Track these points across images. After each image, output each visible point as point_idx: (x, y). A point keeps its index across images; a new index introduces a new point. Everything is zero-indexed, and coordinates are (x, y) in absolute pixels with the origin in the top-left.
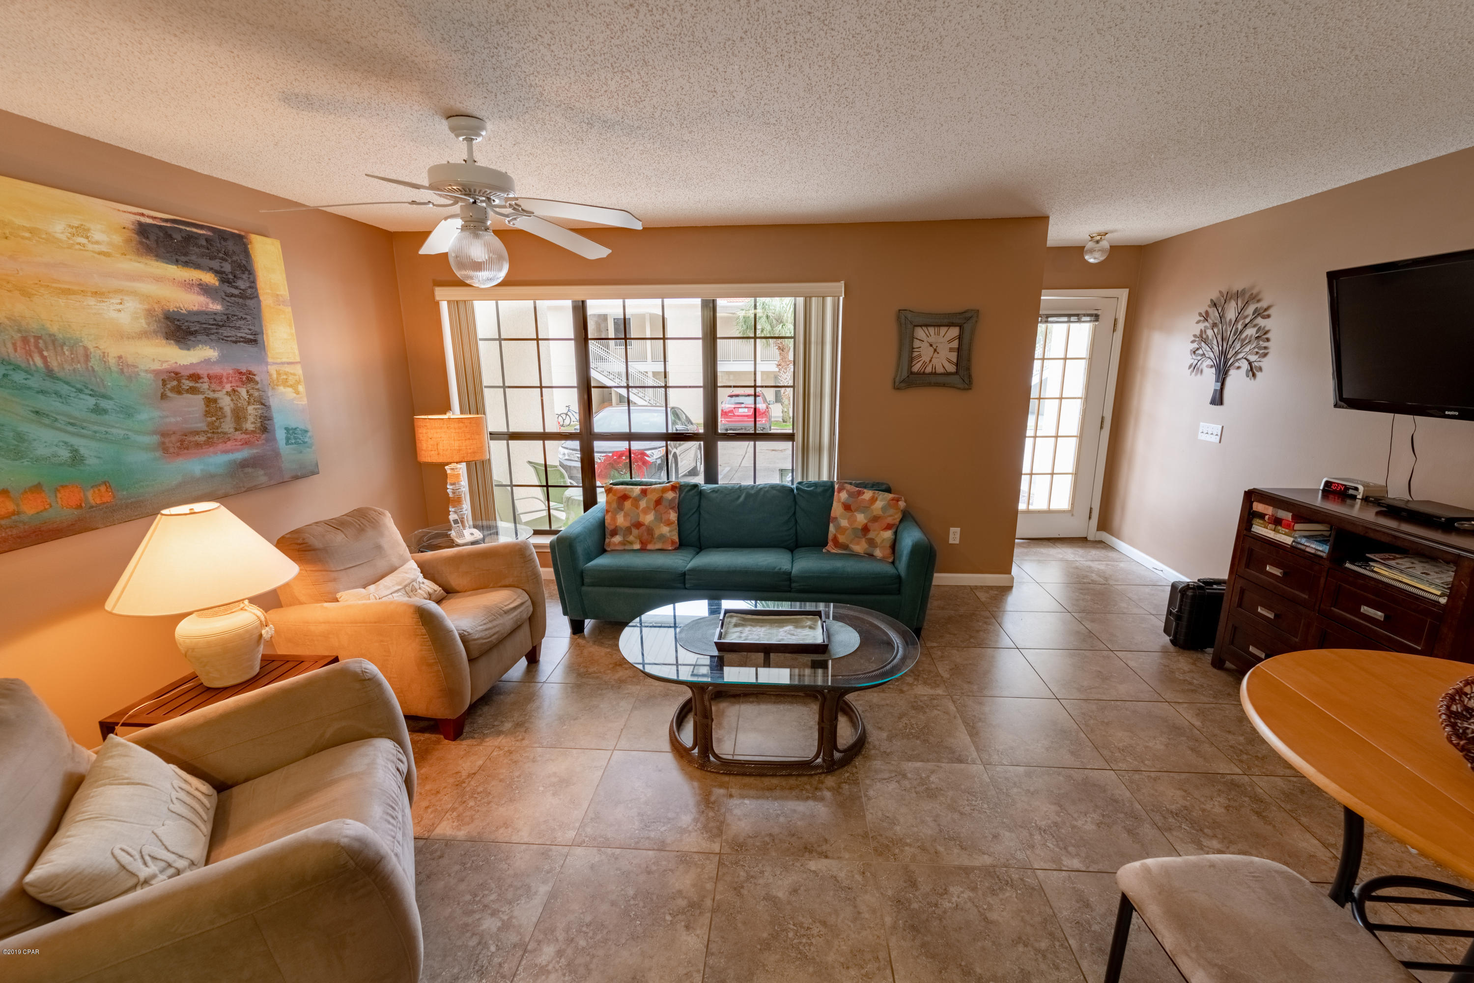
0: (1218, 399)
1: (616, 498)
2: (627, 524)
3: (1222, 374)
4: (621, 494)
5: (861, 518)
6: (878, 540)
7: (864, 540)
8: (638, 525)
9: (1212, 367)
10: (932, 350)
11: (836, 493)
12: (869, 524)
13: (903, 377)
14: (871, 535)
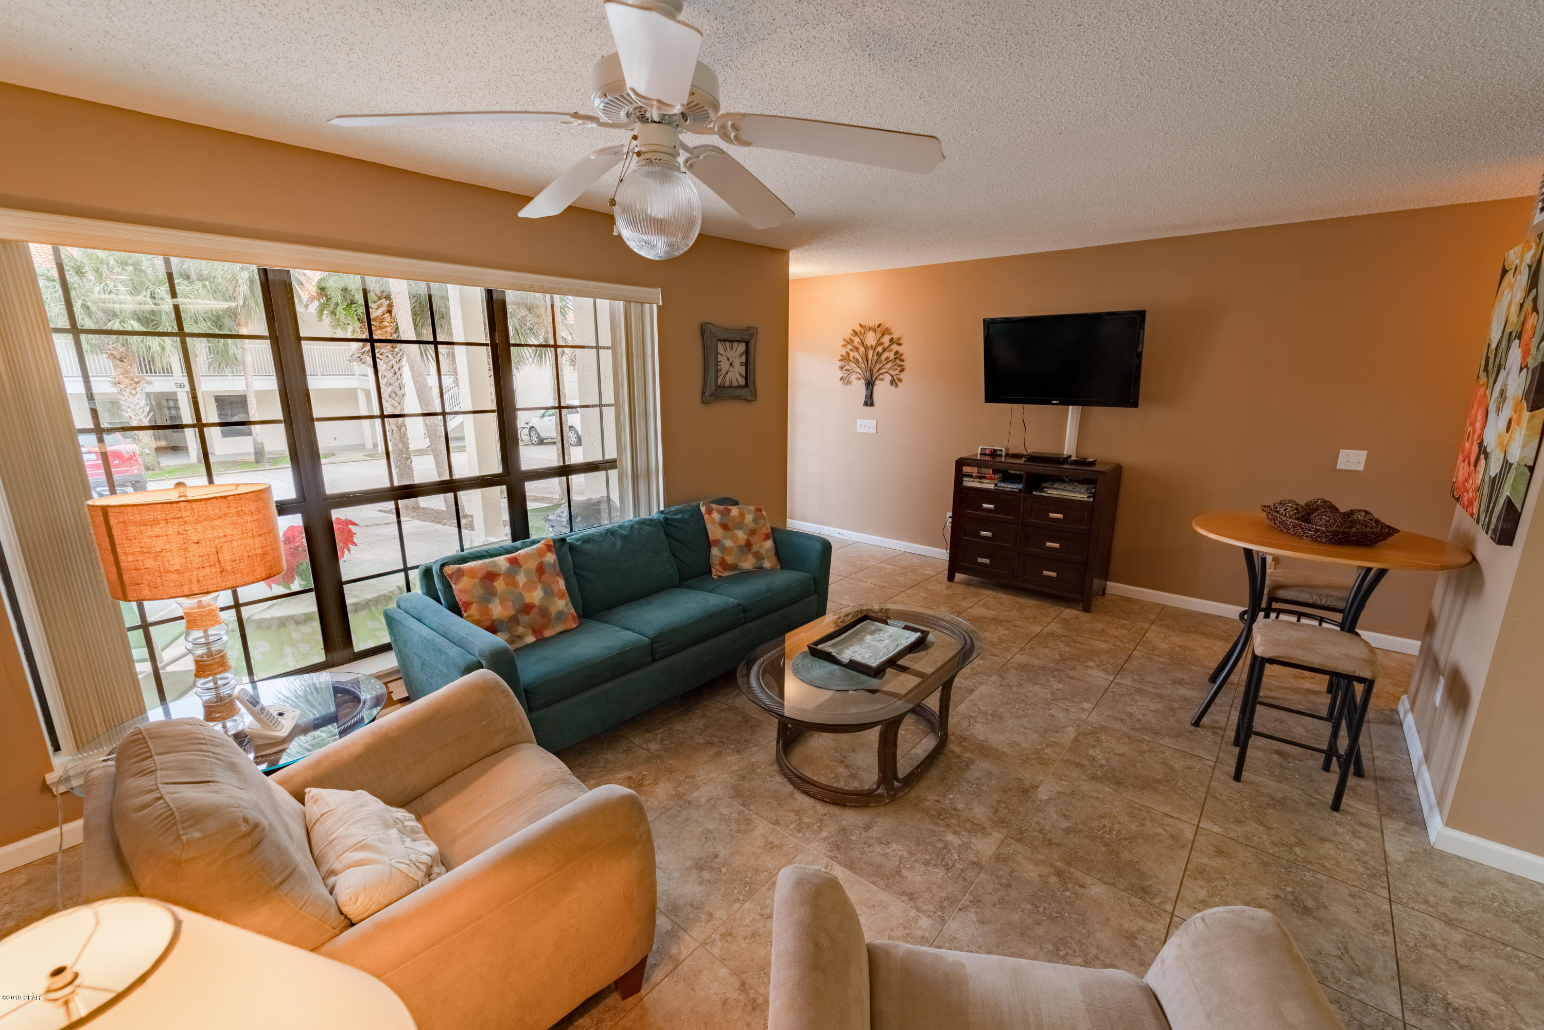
0: (869, 402)
1: (477, 580)
2: (510, 612)
3: (870, 385)
4: (483, 573)
5: (741, 535)
6: (763, 552)
7: (750, 555)
8: (527, 608)
9: (860, 379)
10: (728, 363)
11: (706, 516)
12: (750, 538)
13: (711, 392)
14: (755, 548)
